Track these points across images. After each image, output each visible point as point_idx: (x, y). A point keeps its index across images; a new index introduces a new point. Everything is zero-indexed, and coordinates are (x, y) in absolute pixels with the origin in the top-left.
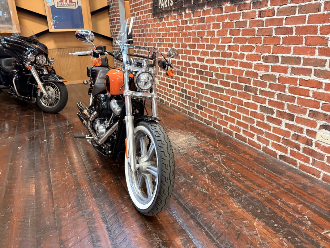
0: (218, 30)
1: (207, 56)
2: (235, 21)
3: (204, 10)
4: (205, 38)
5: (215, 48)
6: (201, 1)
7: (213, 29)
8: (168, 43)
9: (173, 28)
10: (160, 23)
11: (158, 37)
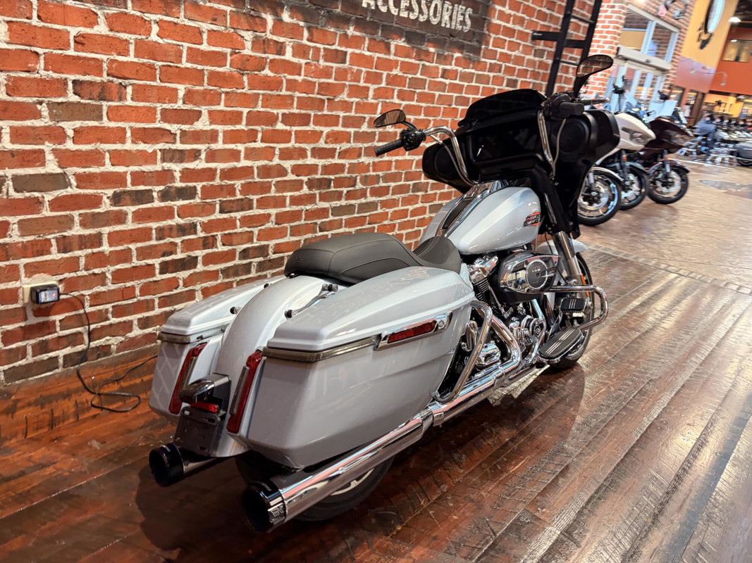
0: (376, 86)
1: (345, 143)
2: (410, 76)
3: (346, 35)
4: (340, 101)
5: (366, 124)
6: (340, 6)
7: (365, 82)
8: (158, 105)
9: (204, 53)
10: (93, 9)
11: (67, 74)
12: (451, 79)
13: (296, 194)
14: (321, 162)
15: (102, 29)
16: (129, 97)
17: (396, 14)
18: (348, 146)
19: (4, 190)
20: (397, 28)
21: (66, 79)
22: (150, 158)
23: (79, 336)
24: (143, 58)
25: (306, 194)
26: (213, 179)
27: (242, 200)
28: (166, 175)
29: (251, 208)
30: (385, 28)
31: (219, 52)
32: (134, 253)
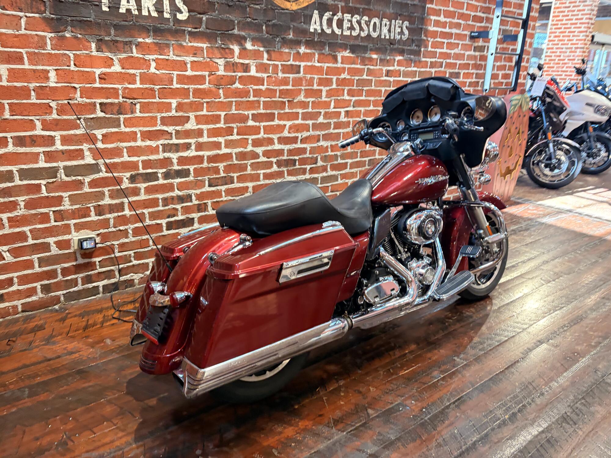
0: (328, 88)
1: (305, 132)
2: (357, 78)
3: (298, 53)
4: (298, 102)
5: (322, 117)
6: (291, 34)
7: (318, 86)
8: (158, 114)
9: (189, 77)
10: (110, 56)
11: (95, 99)
12: (395, 77)
13: (268, 171)
14: (286, 147)
15: (117, 68)
16: (138, 111)
17: (340, 33)
18: (308, 134)
19: (59, 176)
20: (343, 43)
21: (95, 102)
22: (155, 150)
23: (112, 273)
24: (146, 84)
25: (276, 171)
26: (202, 162)
27: (225, 177)
28: (167, 162)
29: (232, 182)
30: (331, 45)
31: (200, 75)
32: (147, 216)
